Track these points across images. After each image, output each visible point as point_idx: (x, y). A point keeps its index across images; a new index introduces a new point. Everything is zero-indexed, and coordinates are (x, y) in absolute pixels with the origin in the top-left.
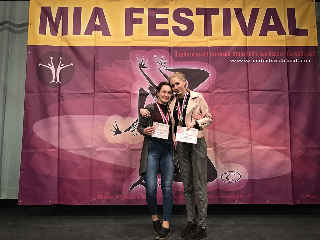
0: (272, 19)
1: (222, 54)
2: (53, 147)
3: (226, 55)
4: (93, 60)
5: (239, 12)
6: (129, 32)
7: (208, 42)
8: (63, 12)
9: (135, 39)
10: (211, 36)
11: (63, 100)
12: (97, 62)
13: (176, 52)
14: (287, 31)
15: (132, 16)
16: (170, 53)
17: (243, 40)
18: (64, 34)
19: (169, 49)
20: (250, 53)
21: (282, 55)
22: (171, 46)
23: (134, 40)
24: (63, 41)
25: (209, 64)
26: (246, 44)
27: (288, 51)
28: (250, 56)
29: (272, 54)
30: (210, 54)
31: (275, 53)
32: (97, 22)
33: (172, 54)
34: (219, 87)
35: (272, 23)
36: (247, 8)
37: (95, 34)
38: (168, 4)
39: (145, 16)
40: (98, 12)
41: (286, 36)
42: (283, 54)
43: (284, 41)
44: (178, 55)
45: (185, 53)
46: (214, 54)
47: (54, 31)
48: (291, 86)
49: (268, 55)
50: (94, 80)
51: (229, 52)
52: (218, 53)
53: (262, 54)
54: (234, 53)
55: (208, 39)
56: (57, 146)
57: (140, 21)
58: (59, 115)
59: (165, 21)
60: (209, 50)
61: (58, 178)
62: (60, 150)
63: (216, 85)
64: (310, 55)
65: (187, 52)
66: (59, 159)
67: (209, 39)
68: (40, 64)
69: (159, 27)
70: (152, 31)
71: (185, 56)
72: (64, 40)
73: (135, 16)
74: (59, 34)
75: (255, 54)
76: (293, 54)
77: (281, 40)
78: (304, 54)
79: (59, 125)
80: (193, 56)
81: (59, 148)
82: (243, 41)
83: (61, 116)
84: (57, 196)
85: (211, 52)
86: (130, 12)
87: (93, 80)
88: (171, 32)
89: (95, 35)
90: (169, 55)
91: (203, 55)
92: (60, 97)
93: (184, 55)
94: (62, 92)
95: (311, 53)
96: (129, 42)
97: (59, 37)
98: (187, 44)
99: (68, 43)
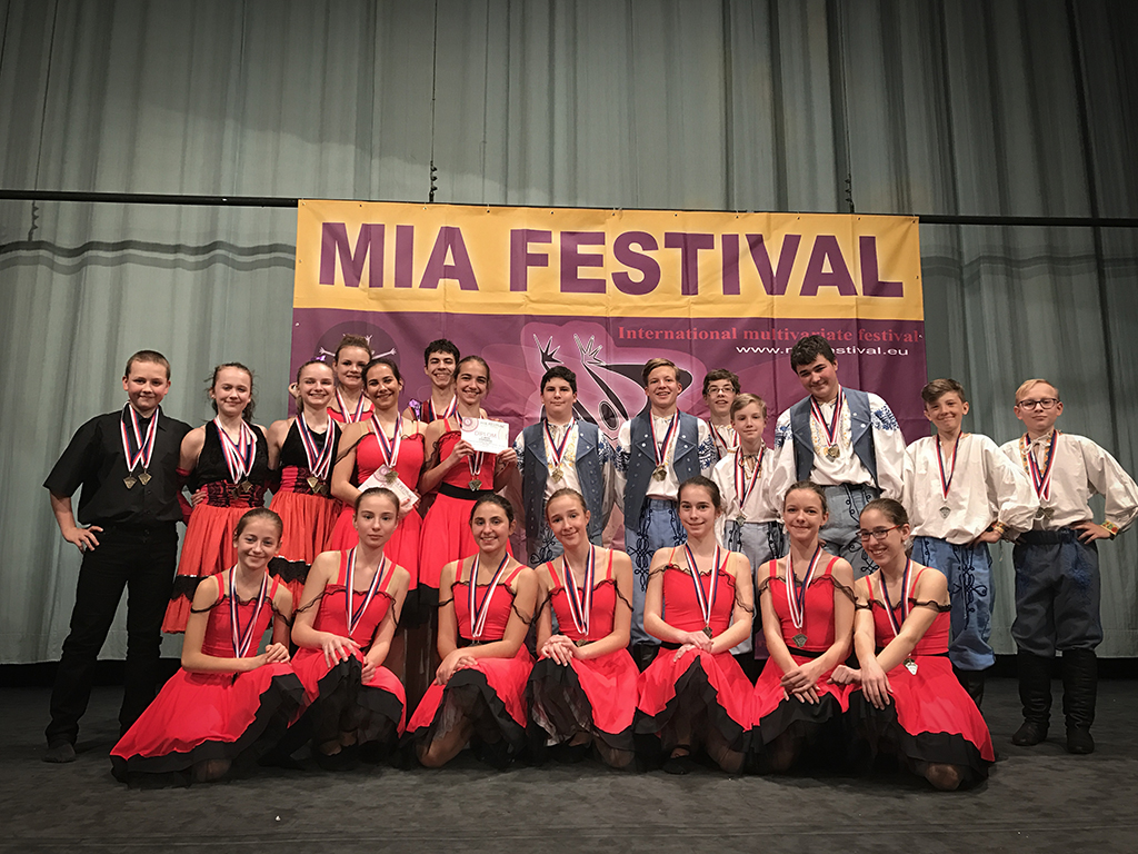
0: (827, 261)
1: (720, 336)
3: (729, 337)
5: (756, 243)
6: (518, 283)
7: (689, 308)
8: (371, 234)
9: (533, 299)
10: (697, 294)
13: (621, 329)
14: (859, 287)
15: (525, 248)
16: (608, 329)
17: (766, 304)
18: (374, 284)
19: (605, 321)
20: (780, 333)
21: (848, 338)
22: (611, 315)
23: (531, 301)
24: (371, 299)
25: (691, 355)
26: (772, 314)
27: (861, 329)
28: (780, 339)
30: (695, 334)
31: (833, 334)
32: (449, 261)
33: (611, 332)
35: (827, 268)
36: (774, 234)
37: (445, 285)
38: (603, 223)
39: (554, 248)
40: (450, 237)
41: (856, 298)
42: (850, 335)
43: (852, 307)
44: (625, 335)
45: (641, 331)
46: (703, 334)
47: (352, 279)
51: (734, 329)
54: (746, 332)
55: (689, 300)
57: (542, 260)
59: (597, 260)
60: (692, 326)
64: (909, 338)
65: (645, 329)
67: (691, 301)
68: (323, 351)
69: (584, 273)
70: (570, 281)
71: (641, 337)
72: (373, 296)
73: (533, 248)
74: (364, 284)
75: (790, 335)
76: (871, 335)
77: (846, 306)
78: (894, 337)
80: (657, 337)
82: (766, 308)
85: (695, 329)
86: (520, 238)
88: (610, 284)
89: (445, 289)
90: (607, 335)
91: (680, 336)
93: (637, 333)
95: (910, 336)
96: (520, 305)
97: (363, 290)
98: (645, 311)
99: (385, 305)
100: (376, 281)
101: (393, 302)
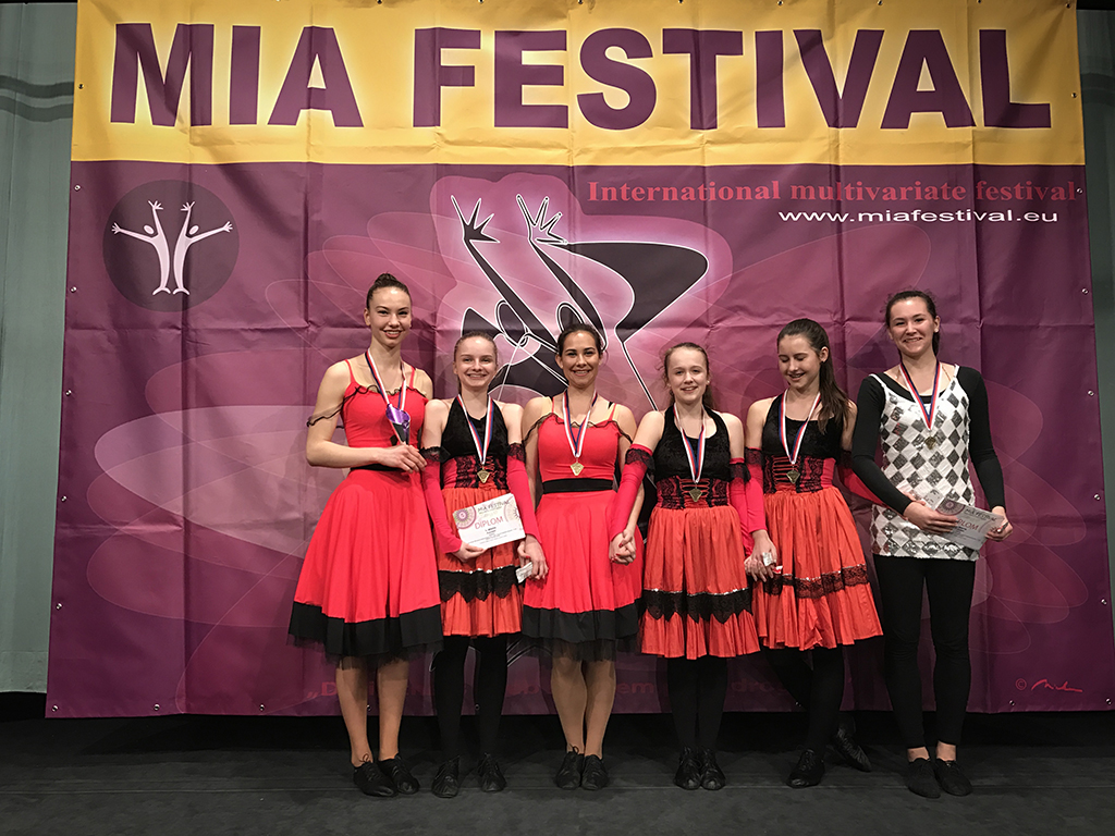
0: (925, 71)
1: (753, 196)
2: (168, 518)
3: (766, 197)
4: (300, 213)
5: (811, 44)
6: (427, 113)
7: (703, 150)
8: (194, 41)
9: (450, 139)
10: (715, 127)
11: (197, 355)
12: (314, 218)
13: (593, 186)
14: (978, 113)
15: (436, 56)
16: (571, 186)
17: (826, 142)
18: (198, 121)
19: (569, 176)
20: (849, 188)
21: (960, 195)
22: (575, 164)
23: (447, 142)
24: (195, 144)
25: (706, 225)
26: (837, 158)
27: (980, 181)
28: (849, 198)
29: (923, 193)
30: (712, 191)
31: (935, 190)
32: (317, 80)
33: (577, 192)
34: (742, 308)
35: (926, 83)
36: (840, 29)
37: (309, 119)
38: (564, 17)
39: (483, 58)
40: (317, 43)
41: (973, 131)
42: (963, 191)
43: (966, 146)
44: (599, 196)
45: (624, 188)
46: (726, 191)
47: (165, 112)
48: (988, 304)
49: (911, 194)
50: (306, 283)
51: (776, 184)
52: (740, 190)
53: (891, 194)
54: (794, 188)
55: (702, 138)
56: (180, 513)
57: (465, 76)
58: (185, 407)
59: (553, 75)
60: (708, 179)
61: (187, 622)
62: (192, 529)
63: (728, 303)
64: (1059, 194)
65: (632, 185)
66: (187, 558)
67: (706, 139)
68: (117, 229)
69: (532, 95)
70: (509, 109)
71: (624, 197)
72: (198, 140)
73: (450, 57)
74: (182, 121)
75: (865, 193)
76: (996, 191)
77: (957, 143)
78: (1035, 193)
79: (186, 440)
80: (651, 198)
81: (187, 522)
82: (827, 148)
83: (192, 412)
84: (181, 684)
85: (713, 184)
86: (431, 42)
87: (302, 284)
88: (576, 115)
89: (309, 126)
90: (570, 196)
91: (688, 196)
92: (189, 345)
93: (619, 193)
94: (193, 325)
95: (1062, 190)
96: (429, 149)
97: (181, 131)
98: (632, 156)
99: (215, 154)
100: (201, 115)
101: (227, 147)
